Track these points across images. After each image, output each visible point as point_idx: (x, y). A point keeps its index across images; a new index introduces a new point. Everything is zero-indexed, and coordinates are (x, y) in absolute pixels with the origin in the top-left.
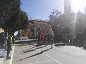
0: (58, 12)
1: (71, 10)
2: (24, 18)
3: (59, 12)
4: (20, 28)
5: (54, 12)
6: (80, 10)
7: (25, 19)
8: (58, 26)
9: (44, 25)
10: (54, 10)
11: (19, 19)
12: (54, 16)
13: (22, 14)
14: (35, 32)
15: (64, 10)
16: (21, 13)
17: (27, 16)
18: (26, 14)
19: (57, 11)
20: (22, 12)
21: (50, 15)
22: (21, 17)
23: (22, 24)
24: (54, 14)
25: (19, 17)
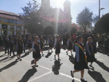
0: (36, 4)
5: (31, 3)
8: (39, 23)
21: (25, 8)
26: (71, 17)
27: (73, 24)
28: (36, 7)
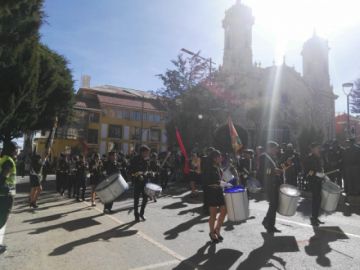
0: (198, 61)
1: (251, 56)
2: (57, 79)
3: (202, 61)
4: (34, 123)
5: (184, 59)
6: (284, 58)
7: (59, 84)
8: (200, 117)
9: (143, 111)
10: (183, 50)
11: (34, 82)
12: (181, 75)
13: (44, 63)
14: (103, 140)
15: (222, 55)
16: (42, 57)
17: (68, 71)
18: (65, 62)
19: (196, 57)
20: (49, 52)
21: (168, 73)
22: (41, 75)
23: (45, 105)
24: (183, 69)
25: (35, 75)
26: (332, 93)
27: (339, 117)
28: (197, 69)
